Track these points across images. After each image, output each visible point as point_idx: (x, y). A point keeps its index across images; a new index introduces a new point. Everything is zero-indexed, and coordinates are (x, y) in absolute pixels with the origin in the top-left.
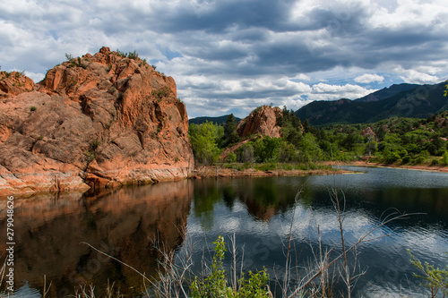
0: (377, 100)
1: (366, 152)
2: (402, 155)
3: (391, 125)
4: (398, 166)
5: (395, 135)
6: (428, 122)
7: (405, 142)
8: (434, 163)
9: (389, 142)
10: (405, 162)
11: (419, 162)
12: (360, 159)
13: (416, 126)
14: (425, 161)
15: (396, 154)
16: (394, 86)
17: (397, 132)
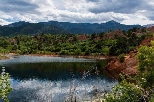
0: (13, 27)
1: (13, 49)
2: (29, 50)
3: (21, 38)
4: (28, 55)
5: (23, 42)
6: (35, 37)
7: (28, 45)
8: (41, 53)
9: (21, 45)
10: (30, 53)
11: (35, 53)
12: (11, 52)
13: (31, 39)
14: (38, 52)
15: (26, 50)
16: (20, 22)
17: (23, 41)
